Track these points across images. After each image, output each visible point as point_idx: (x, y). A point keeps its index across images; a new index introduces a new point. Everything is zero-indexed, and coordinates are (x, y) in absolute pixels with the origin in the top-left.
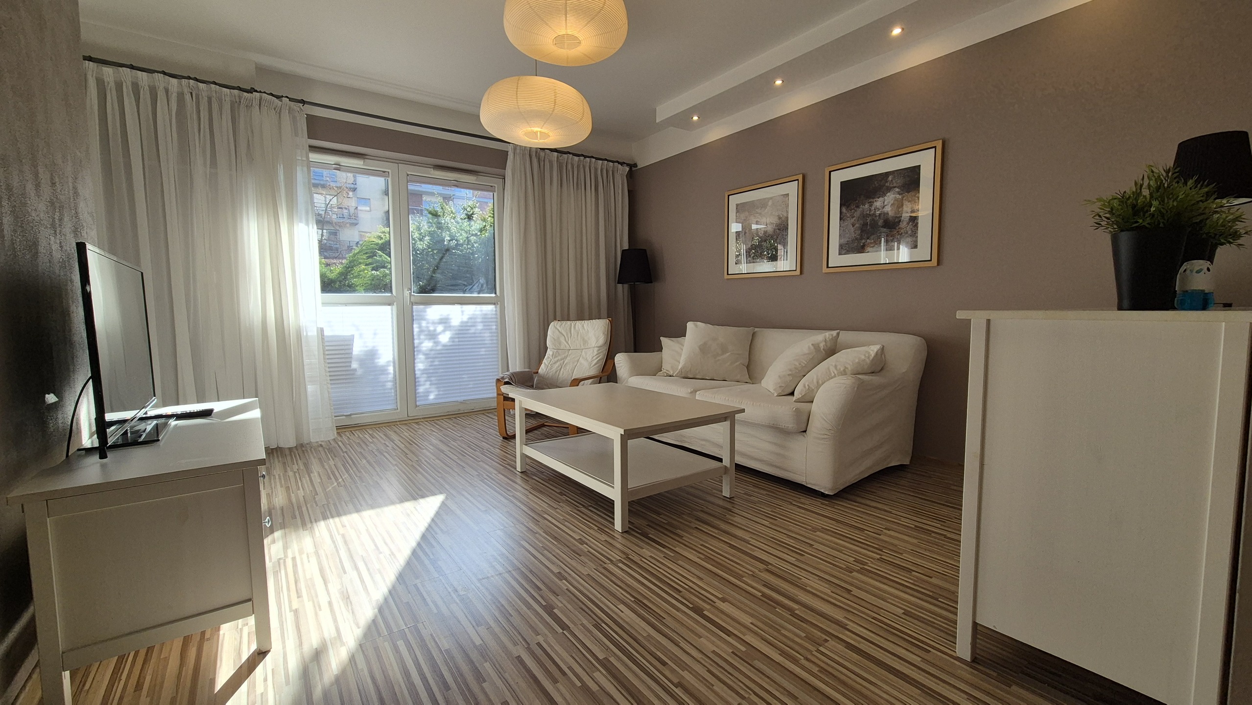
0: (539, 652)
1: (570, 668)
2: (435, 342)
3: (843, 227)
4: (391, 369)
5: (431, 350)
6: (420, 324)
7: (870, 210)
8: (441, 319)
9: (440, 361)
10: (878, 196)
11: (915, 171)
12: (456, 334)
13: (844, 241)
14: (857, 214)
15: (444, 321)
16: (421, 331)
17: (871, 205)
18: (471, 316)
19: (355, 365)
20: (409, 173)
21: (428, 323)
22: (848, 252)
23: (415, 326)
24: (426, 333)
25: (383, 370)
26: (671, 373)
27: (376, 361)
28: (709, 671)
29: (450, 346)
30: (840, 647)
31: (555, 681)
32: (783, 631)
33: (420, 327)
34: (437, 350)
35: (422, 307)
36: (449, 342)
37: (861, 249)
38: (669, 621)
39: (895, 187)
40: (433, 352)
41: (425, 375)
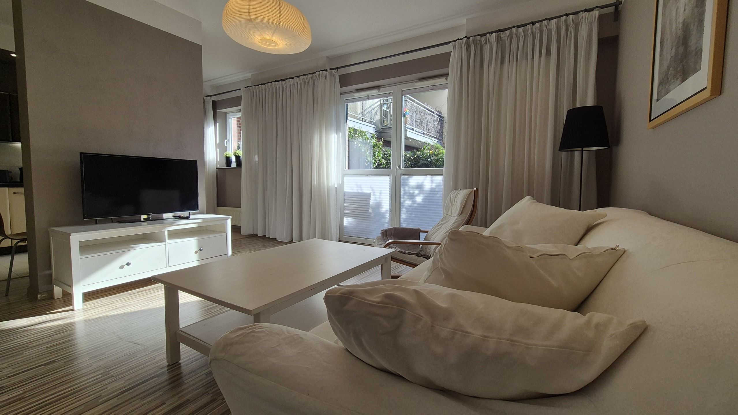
2: (413, 201)
4: (387, 216)
5: (410, 206)
6: (404, 188)
8: (418, 186)
9: (415, 214)
12: (427, 196)
15: (420, 187)
16: (405, 193)
18: (438, 184)
19: (370, 211)
20: (403, 89)
21: (409, 188)
23: (402, 189)
24: (408, 194)
25: (383, 215)
27: (381, 209)
29: (423, 204)
33: (404, 190)
34: (413, 206)
35: (406, 177)
36: (422, 202)
40: (411, 208)
41: (406, 223)
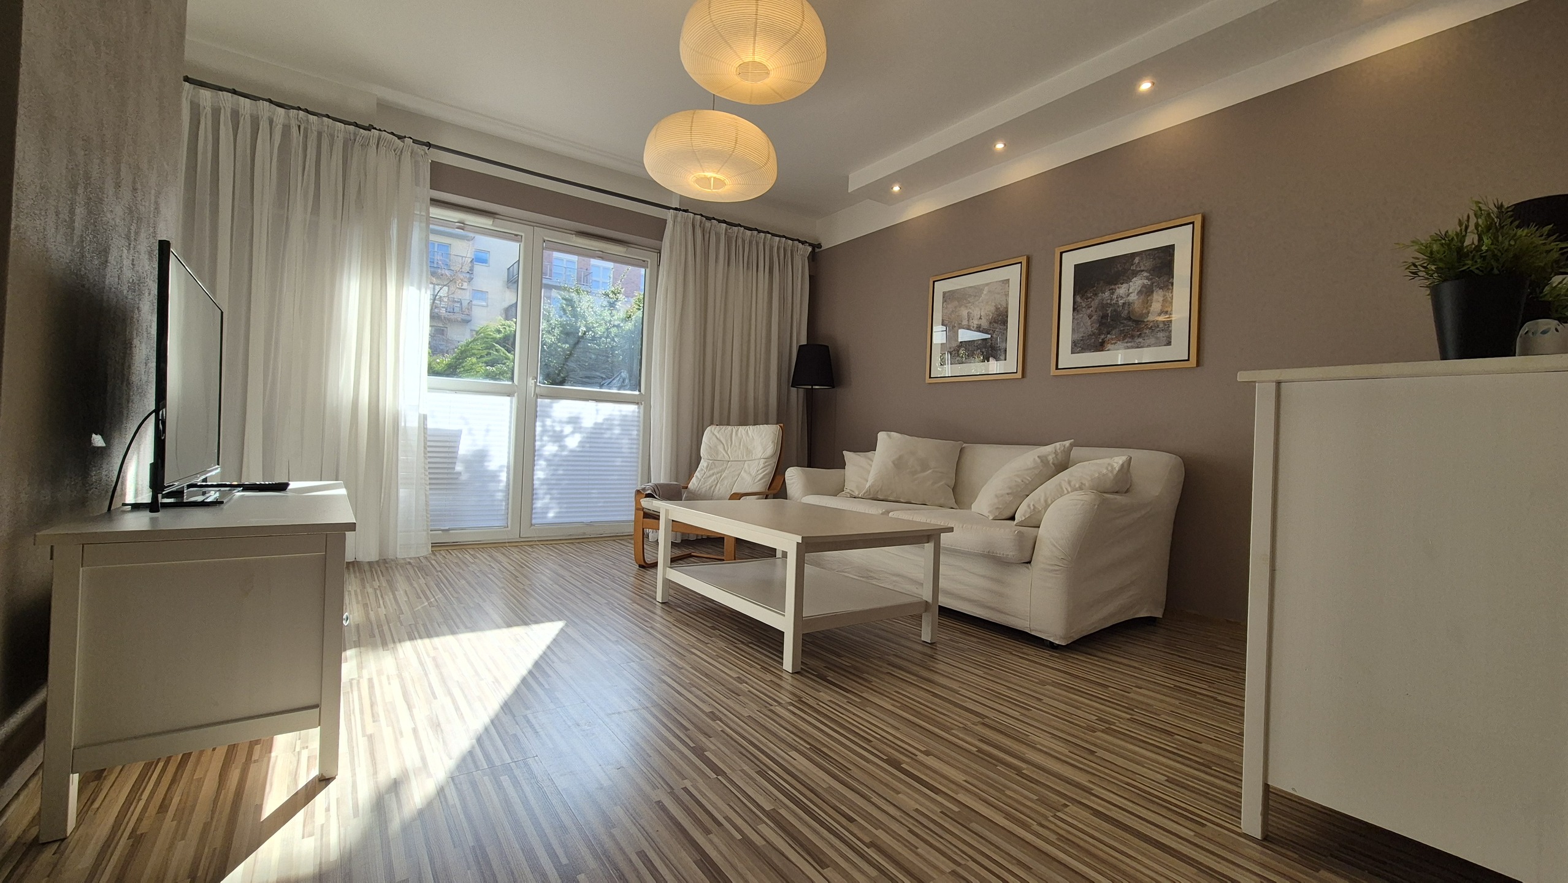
0: (686, 798)
1: (727, 818)
2: (560, 446)
3: (1077, 319)
4: (503, 476)
5: (555, 455)
6: (543, 422)
7: (1111, 300)
8: (570, 418)
9: (564, 470)
10: (1122, 281)
11: (1168, 251)
12: (587, 438)
13: (1078, 336)
14: (1095, 303)
15: (574, 421)
16: (544, 431)
17: (1112, 292)
18: (607, 417)
19: (459, 468)
20: (546, 239)
21: (554, 421)
22: (1083, 350)
23: (538, 424)
24: (551, 433)
25: (494, 477)
26: (856, 493)
27: (486, 464)
28: (911, 831)
29: (579, 452)
30: (1085, 814)
31: (707, 831)
32: (1008, 792)
33: (544, 426)
34: (561, 456)
35: (547, 401)
36: (578, 447)
37: (1100, 347)
38: (855, 772)
39: (1143, 271)
40: (557, 459)
41: (545, 487)
